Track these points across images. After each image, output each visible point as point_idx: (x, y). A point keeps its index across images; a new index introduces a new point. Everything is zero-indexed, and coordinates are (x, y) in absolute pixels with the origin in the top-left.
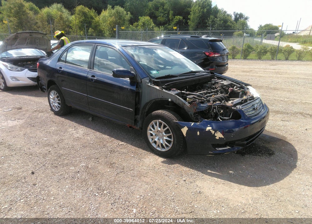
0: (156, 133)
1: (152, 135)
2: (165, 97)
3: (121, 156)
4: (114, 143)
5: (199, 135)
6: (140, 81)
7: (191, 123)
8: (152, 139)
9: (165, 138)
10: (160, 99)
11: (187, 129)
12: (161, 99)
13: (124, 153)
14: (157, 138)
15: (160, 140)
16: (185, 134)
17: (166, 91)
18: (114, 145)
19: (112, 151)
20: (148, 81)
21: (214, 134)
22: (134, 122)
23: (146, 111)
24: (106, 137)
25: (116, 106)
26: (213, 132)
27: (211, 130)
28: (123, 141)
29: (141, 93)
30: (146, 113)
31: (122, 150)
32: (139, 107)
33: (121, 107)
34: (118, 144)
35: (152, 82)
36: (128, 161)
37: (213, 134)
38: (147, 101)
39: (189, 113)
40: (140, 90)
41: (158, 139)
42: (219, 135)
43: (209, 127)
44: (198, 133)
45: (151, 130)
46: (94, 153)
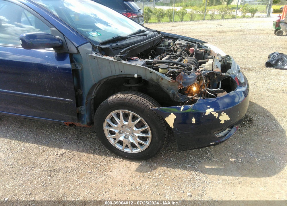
0: (121, 129)
1: (112, 133)
2: (127, 72)
3: (69, 176)
4: (49, 153)
5: (194, 122)
6: (76, 51)
7: (179, 106)
8: (115, 139)
9: (137, 135)
10: (117, 76)
11: (175, 117)
12: (119, 77)
13: (72, 170)
14: (124, 135)
15: (128, 138)
16: (171, 125)
17: (127, 62)
18: (51, 157)
19: (51, 172)
20: (90, 49)
21: (218, 117)
22: (77, 117)
23: (93, 97)
24: (31, 146)
25: (39, 97)
26: (216, 115)
27: (213, 113)
28: (61, 148)
29: (80, 71)
30: (93, 100)
31: (67, 165)
32: (81, 93)
33: (48, 98)
34: (57, 155)
35: (97, 50)
36: (86, 185)
37: (216, 118)
38: (94, 83)
39: (171, 92)
40: (77, 65)
41: (125, 137)
42: (224, 118)
43: (209, 108)
44: (194, 120)
45: (110, 126)
46: (20, 183)
